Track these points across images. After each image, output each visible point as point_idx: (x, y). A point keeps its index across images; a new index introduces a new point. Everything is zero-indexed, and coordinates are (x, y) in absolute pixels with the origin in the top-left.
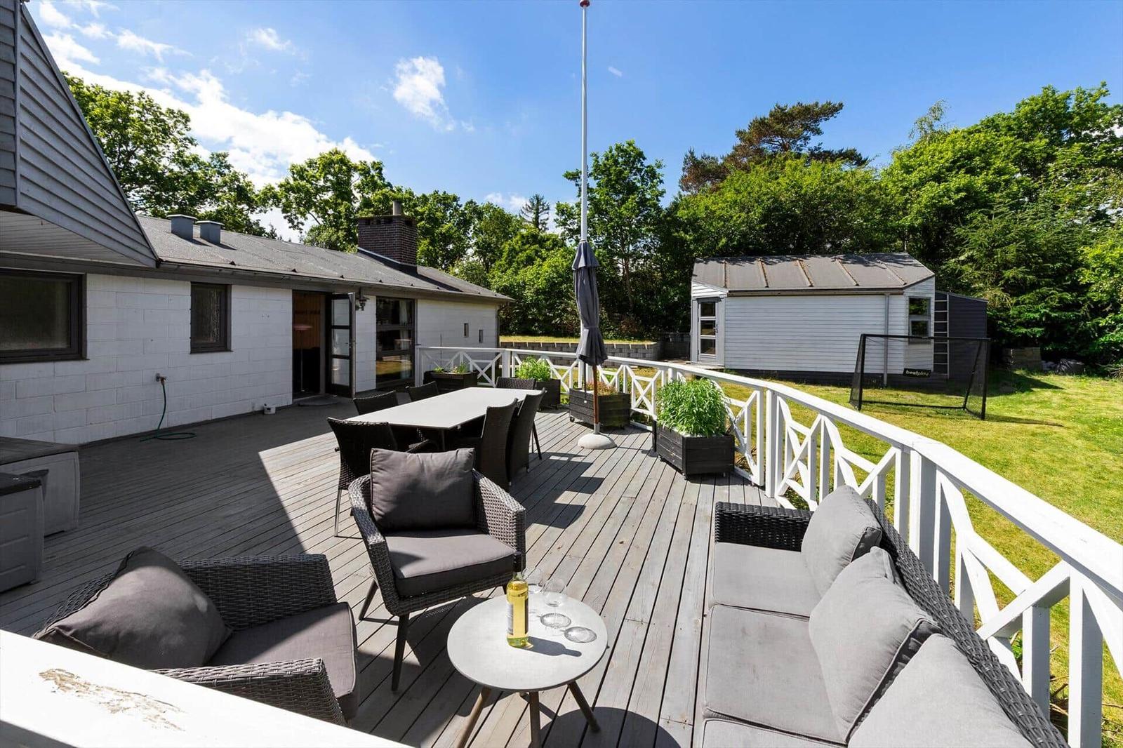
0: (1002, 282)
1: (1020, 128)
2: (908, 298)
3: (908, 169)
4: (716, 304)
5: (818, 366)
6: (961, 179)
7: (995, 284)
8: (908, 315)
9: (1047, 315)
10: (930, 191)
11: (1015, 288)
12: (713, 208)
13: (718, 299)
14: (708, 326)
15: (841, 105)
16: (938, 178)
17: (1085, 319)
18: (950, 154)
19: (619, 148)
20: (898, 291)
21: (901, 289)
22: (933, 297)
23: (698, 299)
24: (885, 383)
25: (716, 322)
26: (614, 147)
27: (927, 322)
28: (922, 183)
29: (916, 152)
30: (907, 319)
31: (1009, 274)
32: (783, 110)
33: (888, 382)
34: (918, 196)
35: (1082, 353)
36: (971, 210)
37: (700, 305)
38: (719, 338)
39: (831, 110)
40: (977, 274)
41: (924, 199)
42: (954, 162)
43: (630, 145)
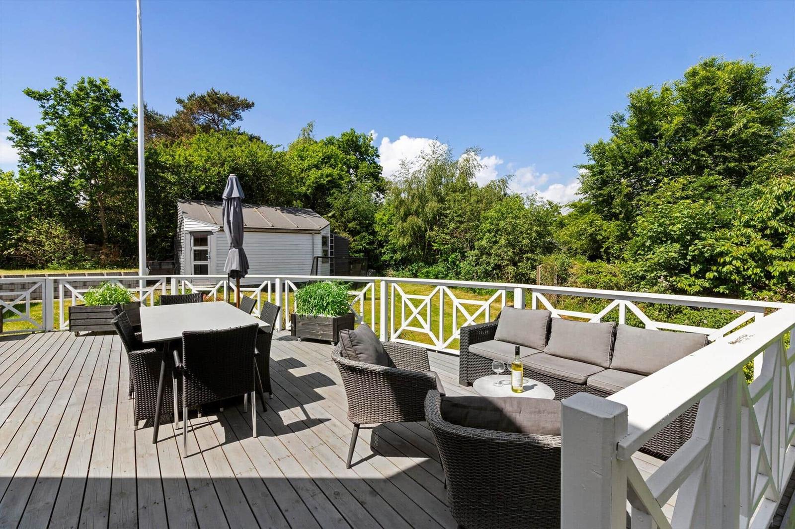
0: (348, 229)
1: (344, 147)
2: (320, 236)
3: (302, 158)
4: (209, 237)
6: (327, 170)
7: (344, 230)
8: (322, 245)
9: (364, 247)
10: (314, 174)
11: (353, 233)
12: (190, 159)
13: (210, 233)
14: (200, 255)
15: (253, 104)
16: (317, 167)
17: (376, 249)
18: (321, 155)
19: (91, 82)
20: (317, 232)
21: (320, 230)
22: (329, 235)
23: (190, 233)
25: (209, 252)
26: (87, 80)
27: (328, 250)
28: (309, 168)
29: (304, 149)
30: (322, 247)
31: (350, 225)
32: (216, 94)
34: (308, 176)
35: (375, 266)
36: (333, 188)
37: (192, 237)
38: (211, 263)
39: (248, 106)
40: (337, 224)
41: (312, 178)
42: (323, 159)
43: (104, 83)
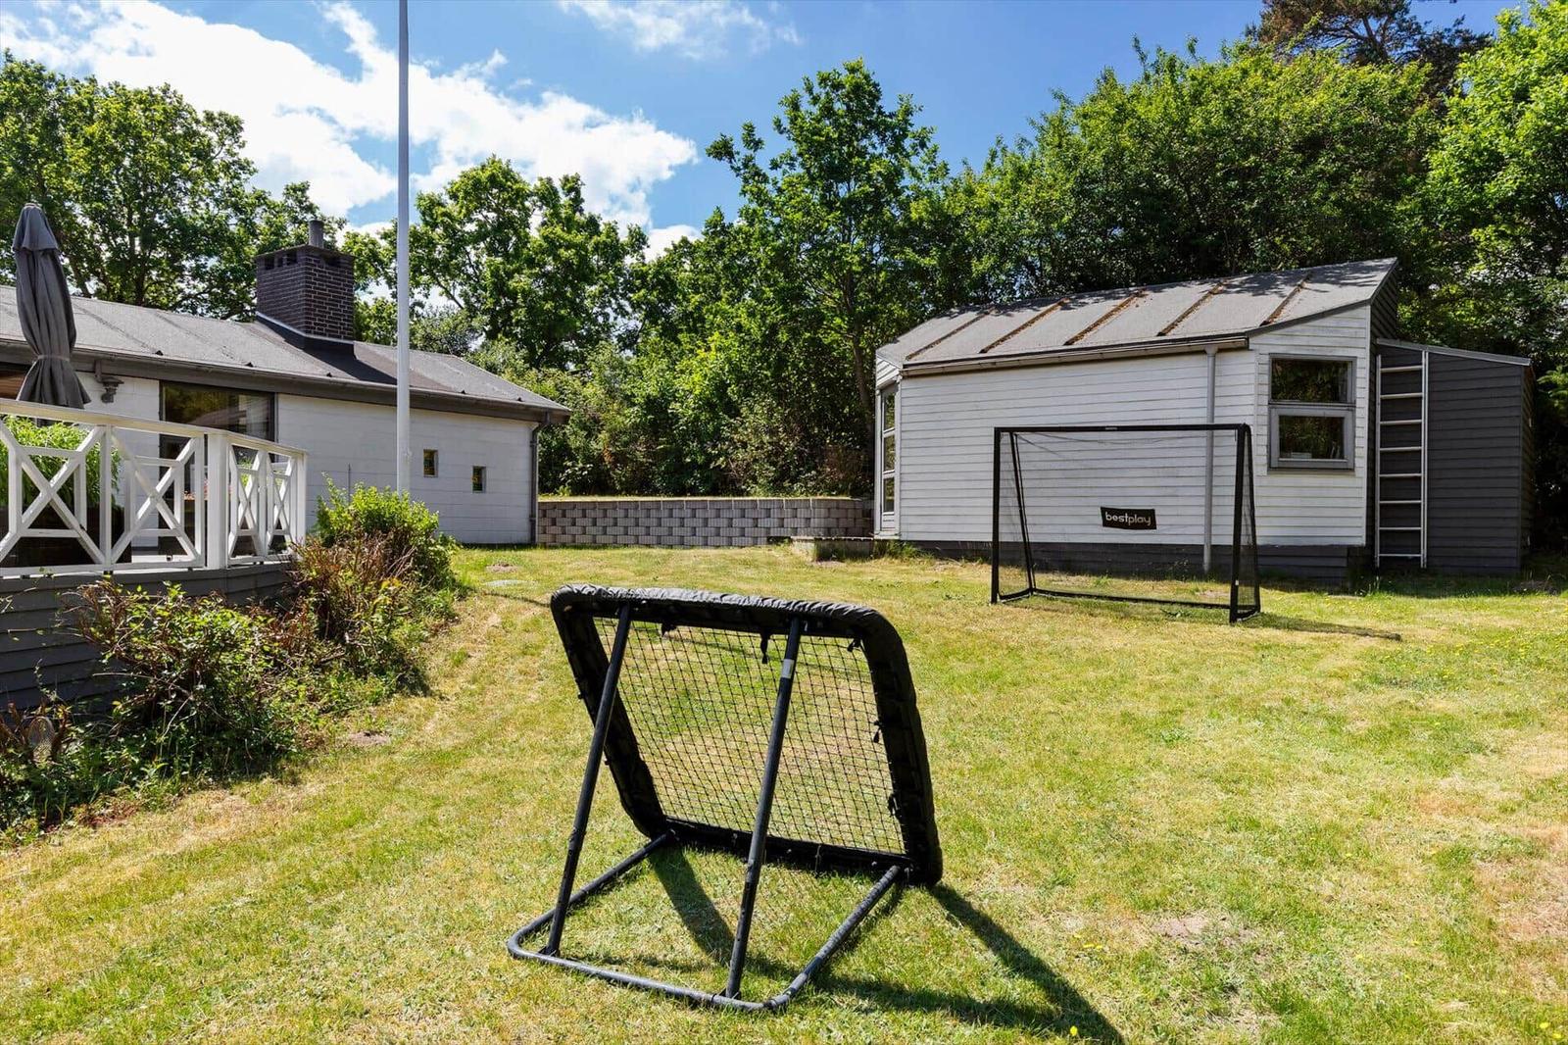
2: (1266, 359)
4: (896, 397)
5: (1068, 530)
8: (1265, 400)
13: (896, 386)
20: (1237, 343)
24: (1206, 567)
25: (896, 438)
27: (1341, 419)
30: (1265, 409)
33: (1211, 564)
